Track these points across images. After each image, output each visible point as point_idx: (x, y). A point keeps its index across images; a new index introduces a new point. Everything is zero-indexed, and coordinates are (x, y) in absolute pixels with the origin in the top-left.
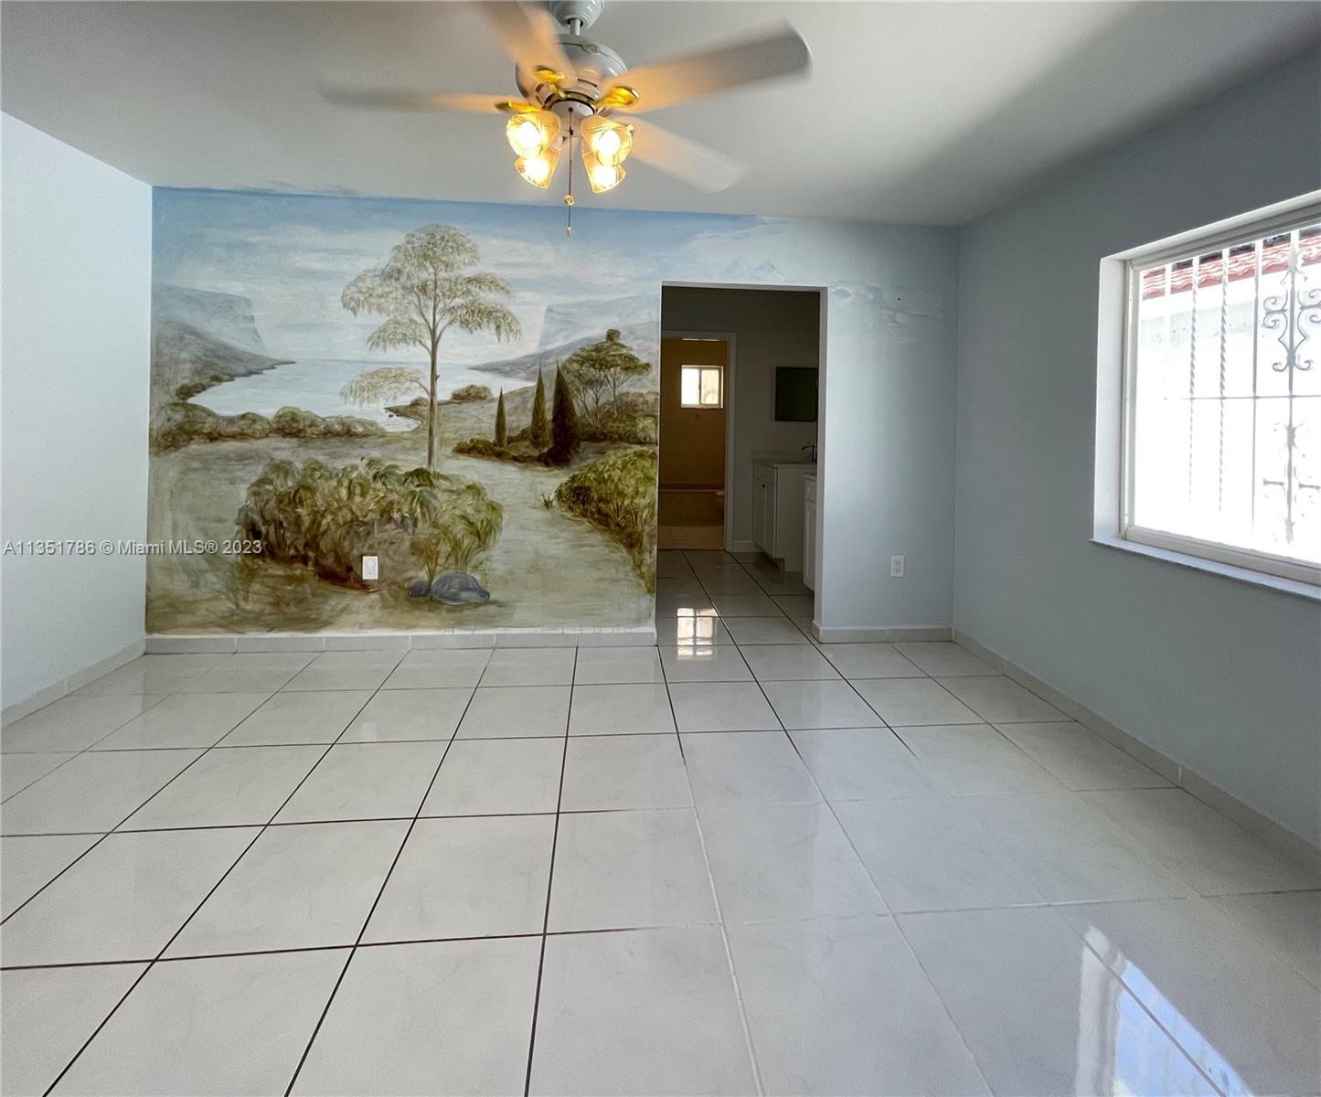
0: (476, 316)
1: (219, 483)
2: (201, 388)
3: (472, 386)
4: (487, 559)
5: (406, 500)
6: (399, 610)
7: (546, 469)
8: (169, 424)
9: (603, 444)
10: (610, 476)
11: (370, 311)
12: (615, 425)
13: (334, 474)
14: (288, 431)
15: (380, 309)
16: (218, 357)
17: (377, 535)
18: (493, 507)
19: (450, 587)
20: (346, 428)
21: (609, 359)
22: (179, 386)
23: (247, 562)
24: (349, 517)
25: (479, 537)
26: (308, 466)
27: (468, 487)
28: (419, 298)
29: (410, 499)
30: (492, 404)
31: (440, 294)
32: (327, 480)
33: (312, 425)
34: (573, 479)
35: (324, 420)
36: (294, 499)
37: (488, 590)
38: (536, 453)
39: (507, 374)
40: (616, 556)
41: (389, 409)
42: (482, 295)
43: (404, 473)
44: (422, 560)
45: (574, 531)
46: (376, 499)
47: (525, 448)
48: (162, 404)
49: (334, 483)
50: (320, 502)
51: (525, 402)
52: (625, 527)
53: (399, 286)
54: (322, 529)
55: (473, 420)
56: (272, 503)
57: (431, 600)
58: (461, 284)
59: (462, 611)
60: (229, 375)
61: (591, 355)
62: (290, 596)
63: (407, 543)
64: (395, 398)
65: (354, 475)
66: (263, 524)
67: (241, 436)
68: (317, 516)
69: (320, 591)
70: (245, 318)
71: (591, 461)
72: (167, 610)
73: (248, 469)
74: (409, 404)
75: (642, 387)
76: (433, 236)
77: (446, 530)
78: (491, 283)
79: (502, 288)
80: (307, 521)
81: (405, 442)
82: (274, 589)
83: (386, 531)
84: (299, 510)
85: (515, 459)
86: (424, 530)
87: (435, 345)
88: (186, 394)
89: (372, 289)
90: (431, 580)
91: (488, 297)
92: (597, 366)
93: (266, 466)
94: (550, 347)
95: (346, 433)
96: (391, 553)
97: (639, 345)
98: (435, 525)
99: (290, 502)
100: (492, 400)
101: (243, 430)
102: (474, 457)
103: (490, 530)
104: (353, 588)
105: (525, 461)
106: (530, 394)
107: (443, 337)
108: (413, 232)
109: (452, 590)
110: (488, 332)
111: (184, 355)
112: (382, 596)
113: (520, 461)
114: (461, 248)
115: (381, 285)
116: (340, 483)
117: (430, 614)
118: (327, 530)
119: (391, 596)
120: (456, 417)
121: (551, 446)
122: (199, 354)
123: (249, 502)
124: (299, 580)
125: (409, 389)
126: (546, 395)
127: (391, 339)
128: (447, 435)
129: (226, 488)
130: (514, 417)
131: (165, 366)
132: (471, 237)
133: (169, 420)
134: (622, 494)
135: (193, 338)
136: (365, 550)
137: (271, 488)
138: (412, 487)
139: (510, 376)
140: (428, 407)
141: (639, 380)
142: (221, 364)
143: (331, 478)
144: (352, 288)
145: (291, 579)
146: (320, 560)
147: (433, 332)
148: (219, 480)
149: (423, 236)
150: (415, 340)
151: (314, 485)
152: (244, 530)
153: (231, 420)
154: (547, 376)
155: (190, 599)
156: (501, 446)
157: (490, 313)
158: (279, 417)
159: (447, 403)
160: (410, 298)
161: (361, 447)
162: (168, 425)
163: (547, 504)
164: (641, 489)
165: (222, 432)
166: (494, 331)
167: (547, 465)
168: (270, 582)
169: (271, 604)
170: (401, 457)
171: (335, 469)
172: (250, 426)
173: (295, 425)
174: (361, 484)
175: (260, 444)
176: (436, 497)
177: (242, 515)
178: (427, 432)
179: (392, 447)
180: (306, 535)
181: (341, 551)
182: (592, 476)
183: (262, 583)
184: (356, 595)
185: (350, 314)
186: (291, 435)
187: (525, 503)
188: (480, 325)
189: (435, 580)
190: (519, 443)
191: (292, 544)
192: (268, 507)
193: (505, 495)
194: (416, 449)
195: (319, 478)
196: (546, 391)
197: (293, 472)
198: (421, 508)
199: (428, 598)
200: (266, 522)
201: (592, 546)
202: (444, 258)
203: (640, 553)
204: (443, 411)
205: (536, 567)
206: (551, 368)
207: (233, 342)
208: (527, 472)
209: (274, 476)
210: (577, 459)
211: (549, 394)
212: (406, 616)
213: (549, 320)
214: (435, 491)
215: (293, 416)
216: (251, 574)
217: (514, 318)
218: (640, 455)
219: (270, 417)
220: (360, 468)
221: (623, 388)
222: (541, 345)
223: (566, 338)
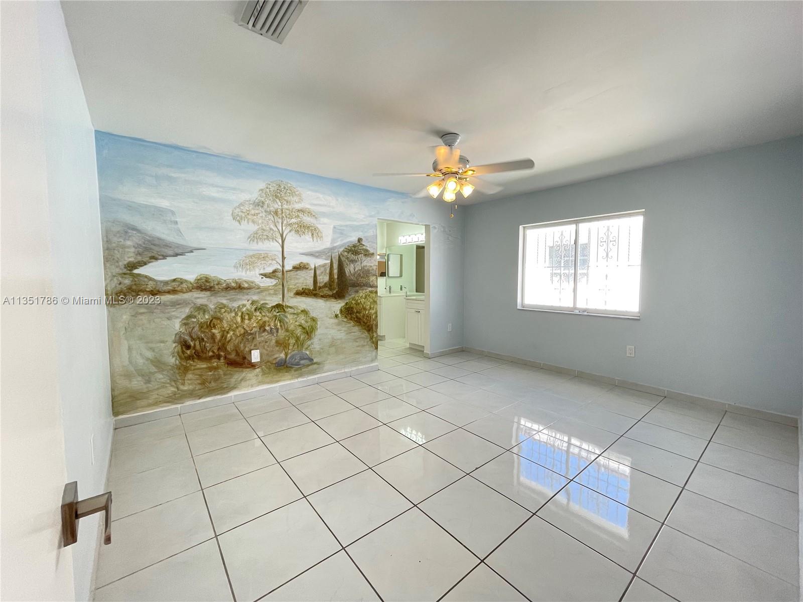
0: (302, 228)
1: (160, 320)
2: (143, 264)
3: (301, 263)
4: (312, 344)
5: (272, 320)
6: (271, 375)
7: (335, 300)
8: (120, 286)
9: (357, 288)
10: (360, 301)
11: (248, 222)
12: (362, 279)
13: (233, 310)
14: (204, 288)
15: (253, 222)
16: (154, 245)
17: (258, 339)
18: (314, 320)
19: (295, 359)
20: (238, 285)
21: (359, 250)
22: (126, 263)
23: (182, 363)
24: (242, 331)
25: (308, 334)
26: (217, 306)
27: (302, 311)
28: (274, 217)
29: (274, 319)
30: (310, 271)
31: (285, 217)
32: (228, 313)
33: (218, 284)
34: (347, 304)
35: (225, 281)
36: (210, 325)
37: (313, 358)
38: (331, 293)
39: (317, 257)
40: (363, 336)
41: (261, 274)
42: (304, 218)
43: (270, 306)
44: (282, 348)
45: (348, 327)
46: (257, 321)
47: (326, 291)
48: (114, 274)
49: (233, 314)
50: (225, 326)
51: (325, 270)
52: (367, 323)
53: (263, 211)
54: (227, 340)
55: (303, 279)
56: (197, 329)
57: (287, 367)
58: (294, 212)
59: (301, 370)
60: (163, 256)
61: (352, 249)
63: (274, 341)
64: (264, 269)
65: (244, 309)
66: (192, 341)
67: (174, 292)
68: (224, 333)
69: (229, 372)
70: (171, 221)
71: (353, 296)
72: (128, 400)
73: (180, 310)
74: (271, 272)
75: (371, 263)
76: (280, 186)
77: (292, 333)
78: (309, 213)
79: (314, 216)
80: (218, 336)
81: (271, 291)
82: (201, 376)
83: (263, 336)
84: (213, 331)
85: (322, 297)
86: (282, 334)
87: (283, 242)
88: (132, 267)
89: (249, 211)
90: (286, 357)
91: (307, 219)
92: (354, 254)
93: (191, 308)
94: (335, 245)
95: (239, 288)
96: (266, 347)
97: (369, 245)
98: (287, 330)
99: (207, 327)
100: (311, 269)
101: (175, 288)
102: (304, 296)
103: (313, 331)
104: (246, 367)
105: (326, 297)
106: (327, 266)
107: (287, 238)
108: (269, 182)
109: (296, 361)
110: (308, 237)
111: (129, 243)
113: (324, 298)
114: (294, 194)
115: (253, 209)
116: (236, 314)
117: (286, 373)
118: (230, 340)
119: (267, 368)
120: (295, 278)
121: (337, 290)
122: (140, 243)
123: (181, 329)
124: (216, 368)
125: (271, 264)
126: (334, 267)
127: (261, 238)
128: (291, 286)
129: (166, 322)
130: (321, 277)
131: (114, 249)
132: (299, 189)
133: (120, 284)
134: (365, 309)
135: (135, 232)
136: (252, 347)
137: (195, 320)
138: (275, 313)
139: (319, 258)
140: (281, 273)
141: (370, 260)
142: (157, 249)
143: (231, 312)
144: (237, 210)
145: (210, 369)
146: (227, 356)
147: (282, 236)
148: (159, 318)
149: (275, 185)
150: (273, 239)
151: (222, 316)
152: (179, 346)
153: (166, 283)
154: (335, 258)
155: (145, 390)
156: (316, 291)
157: (308, 227)
158: (198, 280)
159: (290, 271)
160: (269, 217)
161: (248, 294)
162: (119, 288)
164: (372, 306)
165: (160, 290)
166: (310, 236)
167: (336, 298)
168: (198, 372)
169: (200, 384)
170: (268, 298)
171: (233, 307)
172: (179, 286)
173: (208, 284)
174: (248, 314)
175: (186, 296)
176: (286, 317)
177: (178, 336)
178: (281, 285)
179: (264, 294)
180: (219, 344)
181: (239, 350)
182: (353, 302)
183: (193, 374)
184: (248, 371)
185: (237, 223)
186: (206, 290)
187: (327, 316)
188: (304, 233)
189: (288, 356)
190: (323, 289)
191: (210, 349)
192: (194, 331)
193: (318, 313)
195: (224, 312)
196: (334, 264)
197: (208, 310)
198: (280, 323)
199: (285, 366)
200: (193, 339)
201: (354, 332)
202: (286, 198)
203: (373, 333)
204: (288, 275)
205: (332, 344)
206: (336, 255)
207: (163, 236)
208: (328, 303)
209: (196, 314)
210: (347, 295)
211: (335, 266)
212: (275, 376)
213: (334, 232)
214: (287, 314)
215: (207, 280)
216: (186, 370)
217: (319, 231)
218: (371, 292)
219: (192, 281)
220: (247, 306)
221: (364, 264)
222: (331, 243)
223: (341, 240)
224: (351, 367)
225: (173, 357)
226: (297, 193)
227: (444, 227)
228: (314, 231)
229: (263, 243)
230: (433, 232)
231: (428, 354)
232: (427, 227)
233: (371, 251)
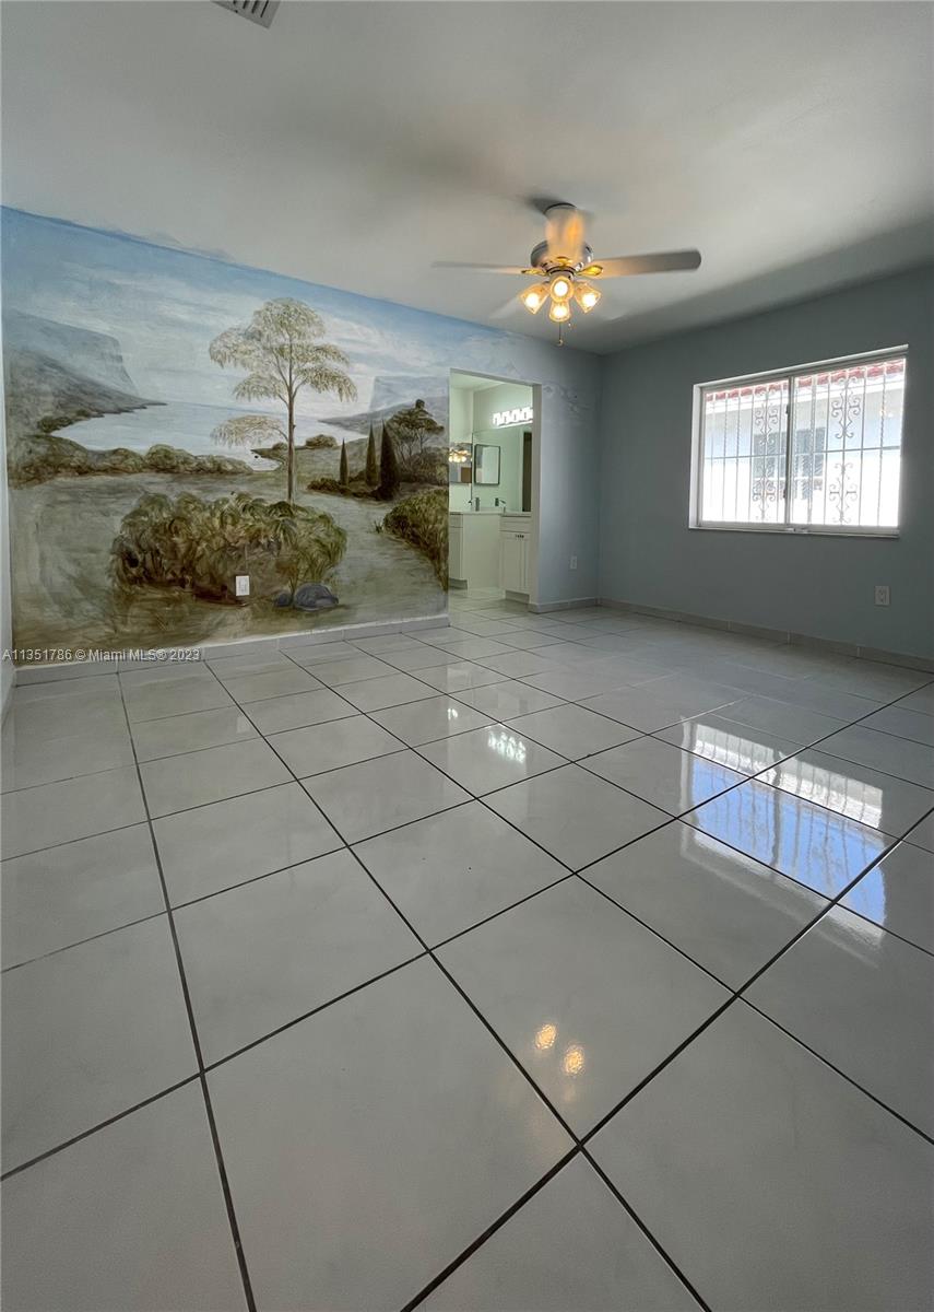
1: (90, 515)
2: (67, 422)
3: (321, 436)
4: (336, 573)
5: (272, 528)
6: (268, 619)
7: (376, 503)
8: (30, 456)
9: (414, 484)
10: (420, 508)
11: (235, 365)
12: (423, 471)
13: (207, 506)
14: (162, 467)
15: (244, 364)
16: (85, 393)
17: (248, 558)
18: (340, 532)
19: (308, 597)
20: (216, 466)
21: (418, 421)
22: (40, 419)
23: (124, 588)
24: (222, 542)
25: (330, 556)
26: (182, 499)
27: (321, 517)
28: (277, 357)
29: (274, 527)
30: (336, 451)
31: (295, 358)
32: (201, 511)
33: (185, 462)
34: (395, 510)
35: (196, 457)
36: (170, 529)
37: (338, 597)
38: (369, 490)
39: (347, 428)
40: (424, 566)
41: (255, 451)
42: (328, 362)
43: (269, 505)
44: (286, 576)
45: (398, 549)
46: (246, 528)
47: (362, 486)
48: (22, 436)
50: (194, 532)
51: (361, 450)
52: (430, 544)
53: (260, 346)
54: (198, 555)
55: (323, 463)
56: (149, 532)
57: (294, 608)
58: (312, 352)
59: (317, 615)
60: (98, 411)
61: (406, 418)
62: (170, 616)
63: (273, 563)
64: (260, 441)
65: (226, 507)
66: (140, 553)
67: (114, 470)
68: (192, 544)
69: (198, 609)
70: (112, 357)
71: (407, 497)
72: (38, 641)
73: (122, 501)
74: (271, 447)
75: (440, 443)
76: (289, 308)
77: (304, 552)
78: (335, 353)
79: (343, 359)
80: (182, 548)
81: (270, 479)
82: (152, 611)
83: (255, 554)
84: (175, 539)
85: (355, 495)
86: (286, 552)
87: (292, 399)
88: (50, 427)
89: (237, 346)
90: (293, 591)
91: (333, 365)
92: (410, 426)
93: (140, 498)
94: (379, 409)
95: (217, 470)
96: (260, 572)
97: (436, 413)
99: (165, 532)
100: (337, 448)
101: (115, 465)
102: (325, 493)
103: (338, 551)
104: (227, 604)
105: (362, 497)
106: (364, 445)
107: (298, 394)
108: (271, 301)
109: (310, 599)
110: (333, 393)
111: (45, 387)
112: (252, 608)
113: (359, 497)
114: (311, 321)
115: (245, 343)
116: (213, 514)
117: (293, 619)
118: (202, 556)
119: (260, 607)
120: (310, 460)
121: (380, 485)
122: (63, 388)
123: (124, 533)
124: (177, 601)
125: (270, 435)
126: (376, 447)
127: (255, 392)
128: (303, 475)
129: (99, 519)
130: (354, 462)
131: (22, 396)
132: (319, 313)
133: (30, 452)
134: (427, 521)
135: (55, 371)
136: (237, 571)
137: (146, 519)
138: (276, 517)
139: (351, 430)
140: (288, 451)
141: (438, 440)
142: (88, 399)
143: (205, 510)
144: (219, 343)
145: (168, 601)
146: (197, 582)
147: (290, 389)
148: (90, 511)
149: (280, 306)
150: (275, 393)
151: (189, 516)
152: (120, 559)
153: (102, 455)
154: (377, 431)
155: (64, 628)
156: (344, 484)
157: (334, 377)
158: (152, 454)
159: (302, 448)
160: (270, 357)
161: (232, 483)
162: (28, 458)
163: (378, 529)
164: (439, 517)
165: (92, 466)
166: (337, 390)
167: (377, 499)
168: (148, 605)
170: (266, 492)
171: (207, 502)
172: (122, 461)
173: (168, 462)
174: (232, 515)
175: (133, 478)
176: (295, 525)
177: (117, 546)
178: (288, 471)
179: (258, 483)
180: (183, 561)
181: (216, 573)
182: (407, 508)
183: (140, 607)
184: (230, 611)
185: (218, 365)
186: (165, 470)
187: (363, 529)
188: (327, 386)
189: (297, 591)
190: (357, 483)
191: (169, 569)
192: (143, 536)
193: (348, 523)
194: (278, 486)
195: (193, 510)
196: (376, 443)
197: (168, 505)
198: (284, 534)
199: (291, 607)
200: (142, 550)
201: (407, 559)
202: (298, 328)
203: (439, 562)
204: (300, 455)
205: (371, 577)
206: (379, 426)
207: (100, 380)
208: (363, 505)
209: (148, 509)
210: (398, 495)
211: (378, 445)
212: (273, 623)
213: (377, 388)
214: (295, 520)
215: (167, 454)
216: (129, 600)
217: (352, 384)
218: (438, 493)
219: (143, 454)
220: (231, 501)
221: (428, 444)
222: (371, 406)
223: (389, 403)
224: (402, 618)
225: (110, 576)
226: (316, 320)
227: (566, 391)
228: (343, 385)
229: (259, 400)
230: (547, 397)
231: (535, 606)
232: (536, 387)
233: (440, 425)
